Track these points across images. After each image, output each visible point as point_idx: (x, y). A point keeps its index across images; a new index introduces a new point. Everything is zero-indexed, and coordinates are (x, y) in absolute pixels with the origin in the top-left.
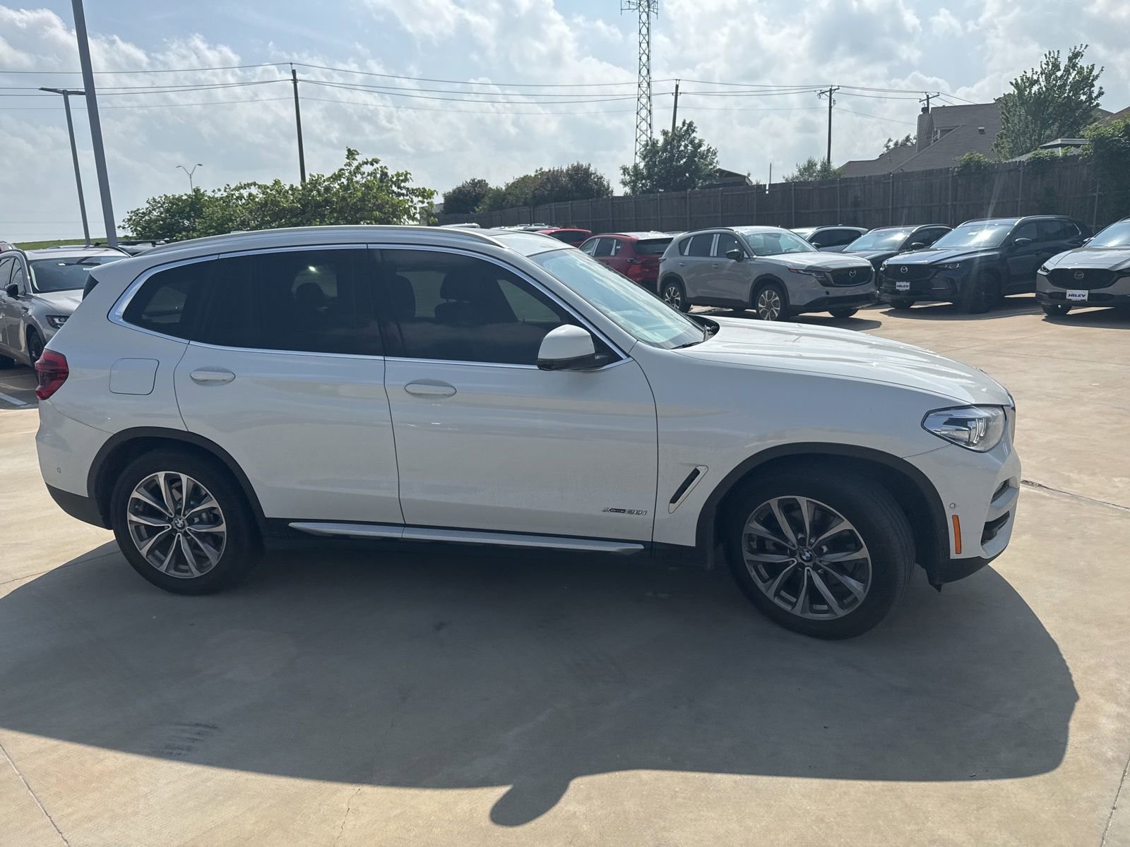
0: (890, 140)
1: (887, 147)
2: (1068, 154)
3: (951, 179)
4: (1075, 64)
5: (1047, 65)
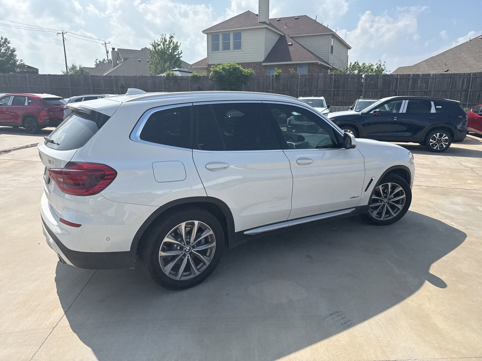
0: (97, 60)
1: (96, 62)
2: (204, 75)
3: (163, 80)
4: (172, 40)
5: (162, 39)
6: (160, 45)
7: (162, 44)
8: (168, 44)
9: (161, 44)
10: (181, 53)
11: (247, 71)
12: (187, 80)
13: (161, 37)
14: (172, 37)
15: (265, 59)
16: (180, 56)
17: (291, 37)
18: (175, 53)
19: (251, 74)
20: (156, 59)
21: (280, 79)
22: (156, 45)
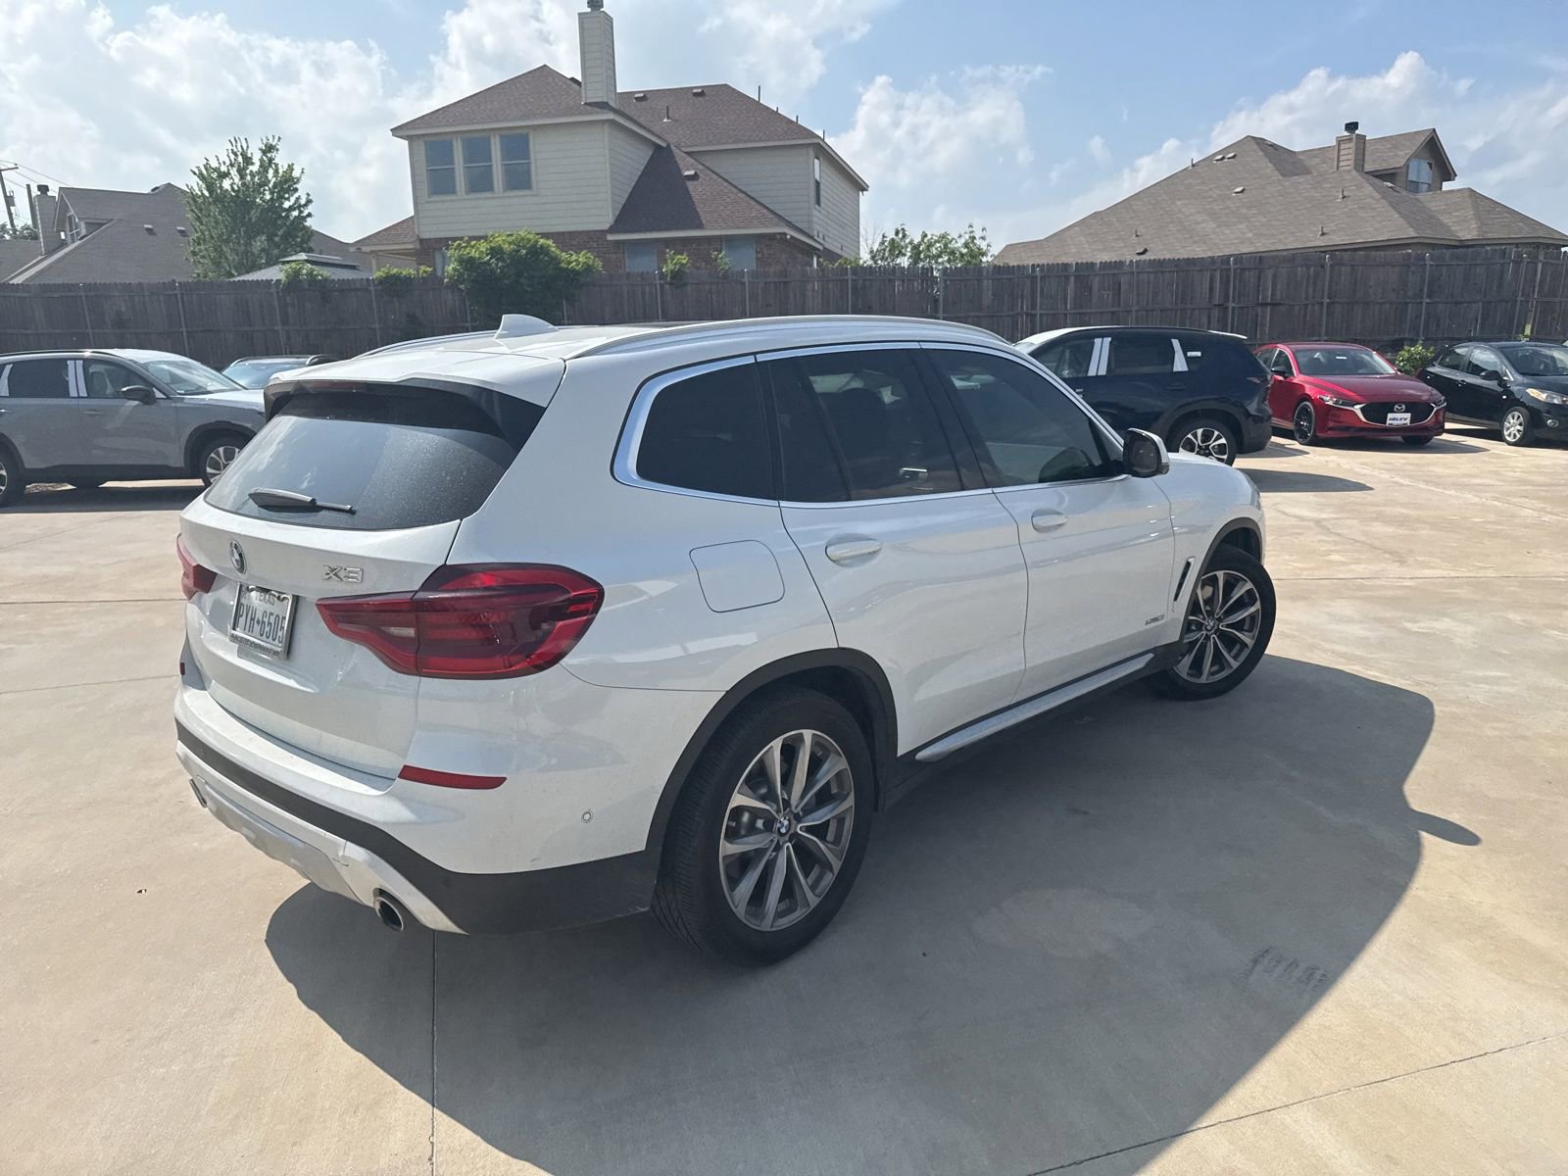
2: (425, 275)
3: (275, 295)
4: (271, 160)
5: (235, 154)
6: (226, 175)
7: (234, 172)
8: (258, 173)
9: (231, 172)
10: (309, 202)
11: (578, 259)
12: (367, 291)
13: (230, 147)
14: (269, 149)
15: (616, 221)
16: (305, 214)
17: (688, 153)
18: (287, 205)
19: (588, 269)
20: (217, 223)
21: (685, 285)
22: (215, 175)
